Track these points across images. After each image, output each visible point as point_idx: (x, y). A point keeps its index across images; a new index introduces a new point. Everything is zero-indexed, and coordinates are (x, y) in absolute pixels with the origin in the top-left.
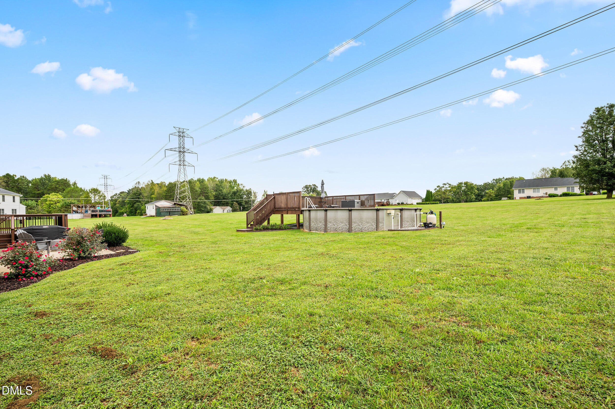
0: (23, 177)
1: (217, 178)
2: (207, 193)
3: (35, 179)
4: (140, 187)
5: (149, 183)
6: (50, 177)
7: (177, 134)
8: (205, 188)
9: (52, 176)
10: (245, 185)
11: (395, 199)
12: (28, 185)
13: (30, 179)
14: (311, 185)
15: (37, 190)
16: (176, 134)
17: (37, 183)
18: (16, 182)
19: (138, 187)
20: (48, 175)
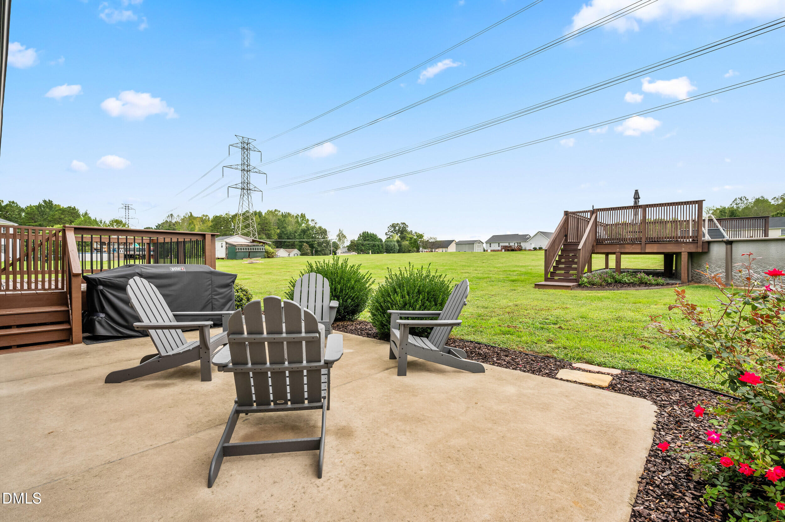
0: (13, 202)
1: (279, 212)
2: (269, 231)
3: (31, 207)
4: (173, 221)
5: (187, 217)
6: (52, 204)
7: (240, 145)
8: (267, 223)
9: (55, 202)
10: (317, 221)
11: (530, 242)
12: (20, 214)
13: (23, 205)
14: (400, 223)
15: (33, 221)
16: (238, 145)
17: (34, 212)
18: (3, 209)
19: (171, 222)
20: (49, 200)
